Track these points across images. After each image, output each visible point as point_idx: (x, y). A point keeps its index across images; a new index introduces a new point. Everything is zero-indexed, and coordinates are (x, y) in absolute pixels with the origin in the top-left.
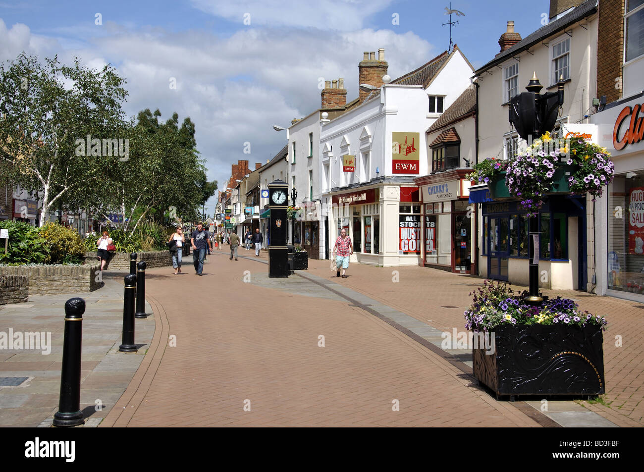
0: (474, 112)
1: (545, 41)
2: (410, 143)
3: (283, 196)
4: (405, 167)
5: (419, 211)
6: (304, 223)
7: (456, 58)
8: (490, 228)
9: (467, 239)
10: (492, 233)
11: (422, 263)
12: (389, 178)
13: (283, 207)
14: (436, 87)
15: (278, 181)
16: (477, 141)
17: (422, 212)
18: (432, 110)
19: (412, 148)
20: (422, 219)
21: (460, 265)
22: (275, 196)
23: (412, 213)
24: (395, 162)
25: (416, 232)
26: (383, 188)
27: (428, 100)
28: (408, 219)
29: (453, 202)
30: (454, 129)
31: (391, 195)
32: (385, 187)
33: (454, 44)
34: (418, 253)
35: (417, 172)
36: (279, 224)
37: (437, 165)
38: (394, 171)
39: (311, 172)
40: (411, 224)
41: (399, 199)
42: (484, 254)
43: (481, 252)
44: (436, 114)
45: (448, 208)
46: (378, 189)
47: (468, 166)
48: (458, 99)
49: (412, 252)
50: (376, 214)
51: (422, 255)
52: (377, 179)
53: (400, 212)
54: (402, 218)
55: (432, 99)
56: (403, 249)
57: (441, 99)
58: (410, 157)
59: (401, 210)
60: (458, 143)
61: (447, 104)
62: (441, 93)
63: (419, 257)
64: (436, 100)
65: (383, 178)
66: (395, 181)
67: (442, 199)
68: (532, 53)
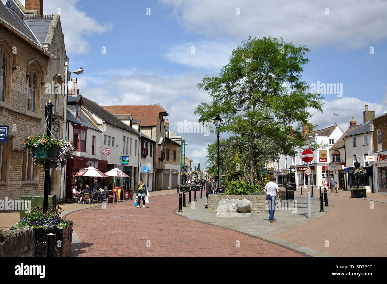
0: (344, 147)
1: (362, 134)
2: (324, 153)
3: (294, 169)
4: (323, 160)
5: (328, 173)
6: (283, 176)
7: (337, 129)
8: (350, 178)
9: (343, 181)
10: (351, 179)
11: (329, 188)
12: (318, 163)
13: (294, 173)
14: (331, 137)
15: (292, 166)
16: (345, 155)
17: (329, 173)
18: (330, 143)
19: (325, 155)
20: (329, 175)
21: (342, 188)
22: (292, 170)
23: (325, 173)
24: (320, 159)
25: (327, 179)
26: (317, 166)
27: (329, 141)
28: (324, 175)
29: (339, 171)
30: (338, 151)
31: (319, 169)
32: (318, 166)
33: (336, 124)
34: (328, 185)
35: (327, 161)
36: (293, 177)
37: (333, 160)
38: (320, 161)
39: (286, 159)
40: (325, 177)
41: (322, 169)
42: (349, 185)
43: (348, 184)
44: (332, 144)
45: (337, 172)
46: (315, 166)
47: (343, 161)
48: (338, 140)
49: (326, 185)
50: (314, 174)
51: (329, 186)
52: (314, 163)
53: (322, 173)
54: (323, 175)
55: (330, 140)
56: (323, 184)
57: (333, 140)
58: (324, 157)
59: (322, 172)
60: (339, 155)
61: (335, 142)
62: (333, 139)
63: (328, 187)
64: (332, 141)
65: (317, 163)
66: (320, 164)
67: (335, 170)
68: (359, 136)
